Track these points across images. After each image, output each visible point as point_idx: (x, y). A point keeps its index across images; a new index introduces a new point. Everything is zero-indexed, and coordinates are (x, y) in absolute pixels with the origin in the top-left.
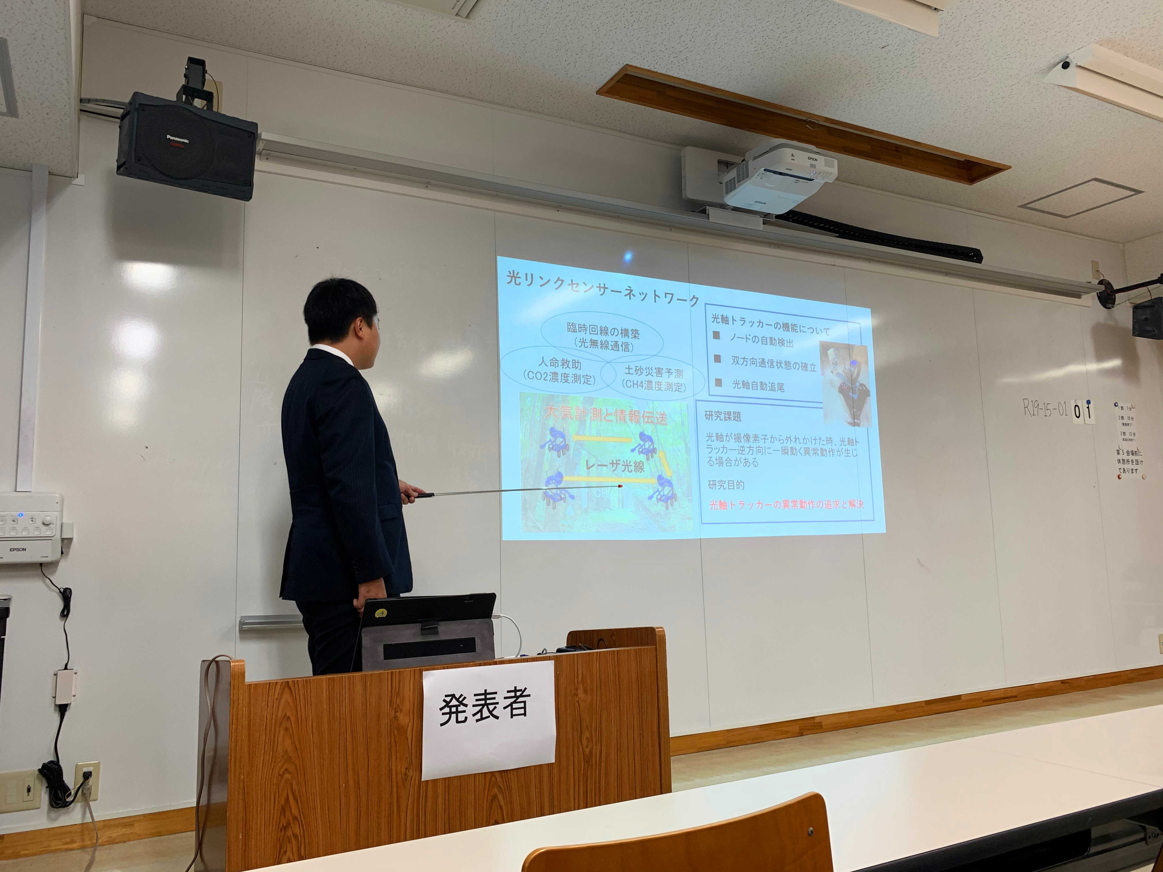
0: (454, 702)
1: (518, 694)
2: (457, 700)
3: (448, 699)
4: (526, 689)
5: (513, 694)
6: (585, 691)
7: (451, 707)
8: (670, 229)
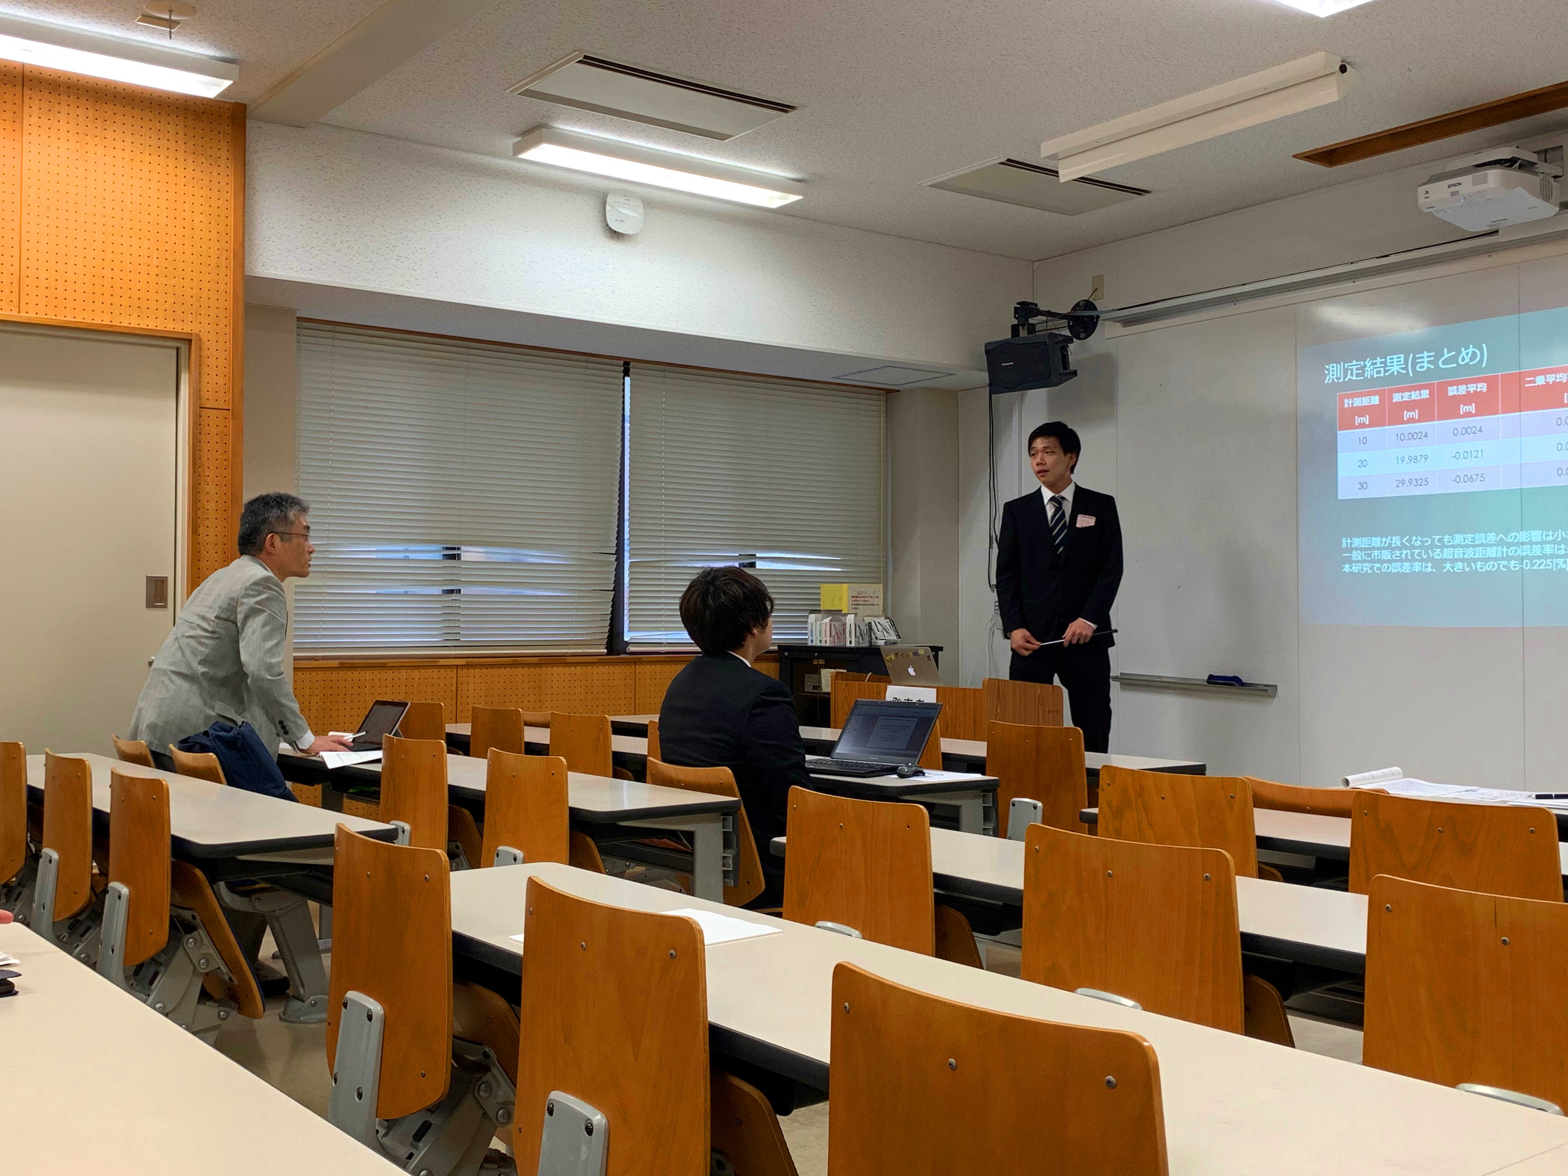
4: (925, 700)
8: (1490, 256)
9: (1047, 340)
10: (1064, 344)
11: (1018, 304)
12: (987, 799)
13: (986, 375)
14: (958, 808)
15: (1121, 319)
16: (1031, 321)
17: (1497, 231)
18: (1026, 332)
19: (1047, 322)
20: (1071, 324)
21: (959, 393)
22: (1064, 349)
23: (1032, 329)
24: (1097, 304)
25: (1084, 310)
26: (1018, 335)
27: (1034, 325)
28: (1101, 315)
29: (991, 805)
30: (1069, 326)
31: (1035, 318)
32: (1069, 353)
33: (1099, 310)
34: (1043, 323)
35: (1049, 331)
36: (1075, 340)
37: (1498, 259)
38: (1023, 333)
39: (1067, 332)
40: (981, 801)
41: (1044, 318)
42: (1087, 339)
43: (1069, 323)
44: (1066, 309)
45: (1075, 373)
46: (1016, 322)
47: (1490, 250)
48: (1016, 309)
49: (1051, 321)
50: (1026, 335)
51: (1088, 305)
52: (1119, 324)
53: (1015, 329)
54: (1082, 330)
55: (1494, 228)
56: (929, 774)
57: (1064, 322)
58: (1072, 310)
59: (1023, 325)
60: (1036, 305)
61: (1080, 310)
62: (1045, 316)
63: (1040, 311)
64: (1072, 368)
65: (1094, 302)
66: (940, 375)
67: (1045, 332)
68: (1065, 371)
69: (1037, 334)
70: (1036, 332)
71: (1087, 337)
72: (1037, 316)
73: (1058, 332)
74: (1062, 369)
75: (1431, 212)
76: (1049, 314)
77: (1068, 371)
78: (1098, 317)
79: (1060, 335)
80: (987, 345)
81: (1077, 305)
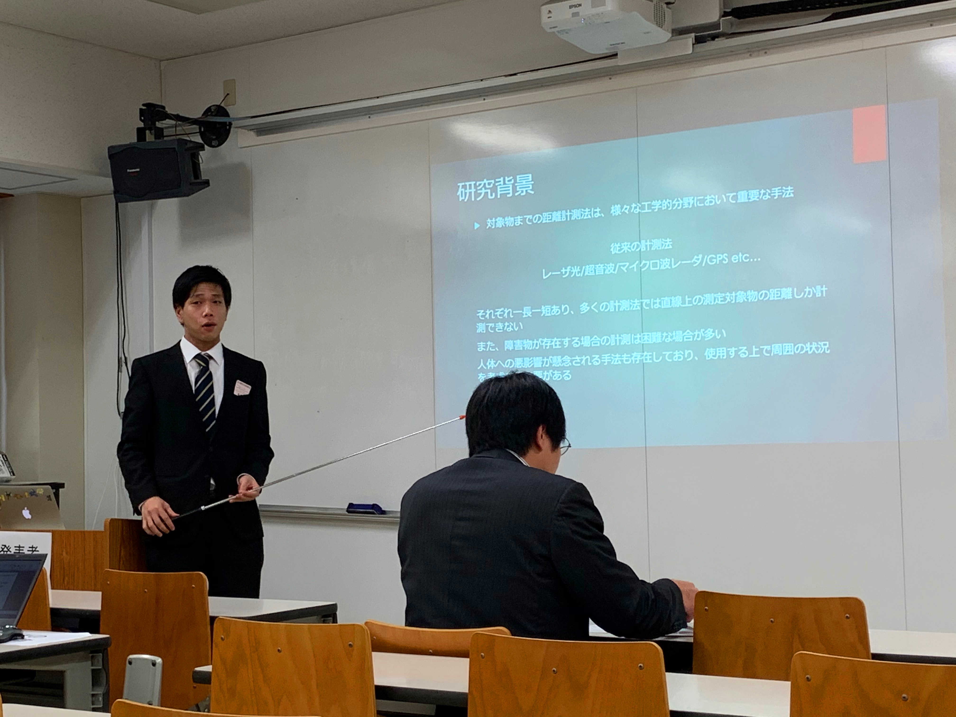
0: (5, 549)
1: (34, 549)
2: (7, 548)
3: (3, 547)
4: (37, 547)
5: (31, 549)
6: (67, 553)
7: (4, 552)
8: (610, 79)
9: (176, 147)
10: (195, 151)
11: (144, 105)
12: (96, 661)
13: (110, 181)
14: (62, 673)
15: (253, 127)
16: (159, 124)
17: (616, 55)
18: (153, 137)
19: (176, 126)
20: (202, 130)
21: (82, 199)
22: (194, 157)
23: (159, 133)
24: (229, 110)
25: (216, 115)
26: (145, 140)
27: (162, 129)
28: (233, 123)
29: (100, 668)
30: (200, 132)
31: (164, 122)
32: (201, 161)
33: (231, 116)
34: (172, 127)
35: (178, 137)
36: (206, 146)
37: (618, 82)
38: (149, 137)
39: (198, 139)
40: (90, 662)
41: (173, 122)
42: (219, 147)
43: (200, 129)
44: (197, 114)
45: (207, 183)
46: (142, 125)
47: (610, 73)
48: (141, 110)
49: (180, 125)
50: (153, 140)
51: (221, 111)
52: (252, 133)
53: (141, 132)
54: (214, 137)
55: (612, 51)
56: (30, 636)
57: (196, 128)
58: (203, 115)
59: (150, 129)
60: (164, 108)
61: (212, 115)
62: (173, 119)
63: (168, 114)
64: (204, 177)
65: (225, 107)
66: (58, 179)
67: (174, 137)
68: (196, 181)
69: (165, 139)
70: (164, 137)
71: (220, 144)
72: (165, 120)
73: (188, 139)
74: (192, 178)
75: (554, 32)
76: (177, 118)
77: (198, 181)
78: (230, 124)
79: (191, 141)
80: (110, 148)
81: (209, 109)
